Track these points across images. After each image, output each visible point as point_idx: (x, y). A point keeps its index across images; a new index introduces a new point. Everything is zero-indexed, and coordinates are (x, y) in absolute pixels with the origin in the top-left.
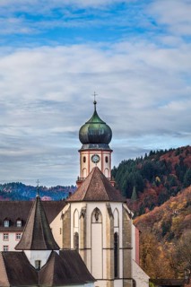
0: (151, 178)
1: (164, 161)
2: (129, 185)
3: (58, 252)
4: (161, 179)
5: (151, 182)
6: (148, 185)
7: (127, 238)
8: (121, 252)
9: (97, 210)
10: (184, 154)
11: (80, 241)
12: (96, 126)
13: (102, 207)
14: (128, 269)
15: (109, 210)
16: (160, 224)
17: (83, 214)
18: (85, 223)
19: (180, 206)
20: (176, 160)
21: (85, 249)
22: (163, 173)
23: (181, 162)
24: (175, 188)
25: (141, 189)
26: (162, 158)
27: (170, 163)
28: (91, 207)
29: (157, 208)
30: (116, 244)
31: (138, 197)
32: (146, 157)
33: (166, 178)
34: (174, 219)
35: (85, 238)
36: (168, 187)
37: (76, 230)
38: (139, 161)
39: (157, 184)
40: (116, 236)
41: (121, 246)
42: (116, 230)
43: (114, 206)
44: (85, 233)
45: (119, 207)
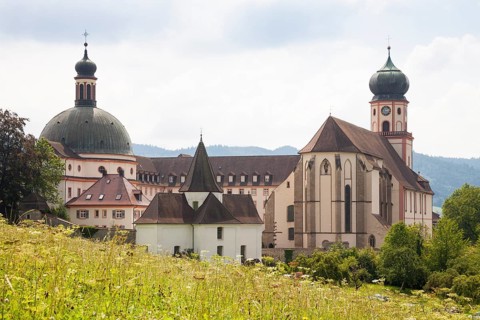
3: (219, 197)
7: (361, 191)
8: (354, 206)
9: (325, 161)
13: (331, 157)
14: (361, 223)
15: (338, 161)
17: (311, 166)
18: (313, 175)
21: (311, 202)
28: (320, 158)
30: (348, 198)
35: (312, 191)
40: (348, 189)
41: (354, 198)
42: (348, 182)
43: (344, 157)
44: (312, 186)
45: (352, 158)
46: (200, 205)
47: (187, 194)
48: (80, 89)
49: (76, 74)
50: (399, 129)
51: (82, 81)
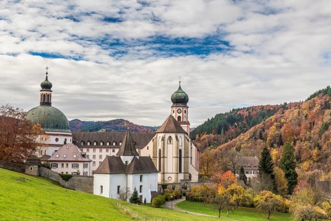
0: (232, 124)
1: (240, 114)
2: (220, 127)
3: (138, 157)
4: (238, 124)
5: (232, 125)
6: (230, 127)
7: (186, 152)
8: (183, 159)
9: (170, 137)
10: (251, 111)
11: (162, 153)
12: (180, 94)
13: (173, 136)
14: (186, 168)
15: (176, 137)
16: (235, 148)
17: (163, 139)
18: (164, 144)
19: (246, 139)
20: (246, 113)
21: (164, 157)
22: (239, 120)
23: (249, 115)
24: (245, 129)
25: (226, 129)
26: (238, 113)
27: (243, 115)
28: (167, 135)
29: (233, 140)
30: (180, 155)
31: (224, 133)
32: (230, 112)
33: (240, 123)
34: (242, 145)
35: (164, 152)
36: (241, 128)
37: (160, 147)
38: (226, 114)
39: (236, 126)
40: (180, 151)
41: (183, 156)
42: (180, 148)
43: (179, 135)
44: (164, 149)
45: (182, 135)
46: (129, 163)
47: (122, 157)
48: (43, 96)
49: (41, 88)
50: (185, 120)
51: (44, 92)
